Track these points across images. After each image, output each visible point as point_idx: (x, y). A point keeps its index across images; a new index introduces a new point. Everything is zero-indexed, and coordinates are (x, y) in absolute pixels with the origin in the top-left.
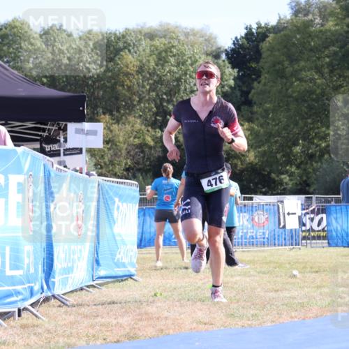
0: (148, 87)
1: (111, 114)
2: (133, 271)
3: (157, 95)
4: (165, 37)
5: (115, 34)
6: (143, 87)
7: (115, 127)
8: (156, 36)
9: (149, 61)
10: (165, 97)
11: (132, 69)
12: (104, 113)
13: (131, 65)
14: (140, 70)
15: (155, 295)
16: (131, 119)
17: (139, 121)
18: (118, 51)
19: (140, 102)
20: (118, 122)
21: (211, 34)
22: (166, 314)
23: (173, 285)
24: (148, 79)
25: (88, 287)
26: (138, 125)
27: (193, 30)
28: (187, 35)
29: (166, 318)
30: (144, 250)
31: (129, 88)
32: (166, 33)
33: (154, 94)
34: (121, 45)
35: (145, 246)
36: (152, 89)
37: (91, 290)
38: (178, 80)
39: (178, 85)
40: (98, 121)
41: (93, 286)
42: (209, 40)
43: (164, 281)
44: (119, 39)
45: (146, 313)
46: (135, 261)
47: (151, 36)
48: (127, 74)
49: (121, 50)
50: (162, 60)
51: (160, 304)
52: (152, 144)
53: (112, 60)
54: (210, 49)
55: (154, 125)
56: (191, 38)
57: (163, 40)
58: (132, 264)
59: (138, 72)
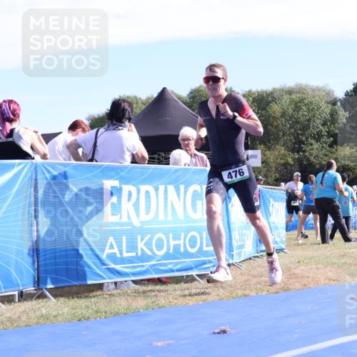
0: (288, 126)
1: (265, 144)
2: (283, 246)
3: (295, 130)
4: (299, 92)
5: (266, 92)
6: (286, 126)
7: (268, 153)
8: (293, 92)
9: (288, 109)
10: (299, 132)
11: (278, 115)
12: (260, 144)
13: (277, 112)
14: (283, 115)
15: (299, 262)
16: (278, 147)
17: (283, 148)
18: (268, 103)
19: (284, 135)
20: (269, 150)
21: (330, 90)
22: (307, 275)
23: (311, 255)
24: (289, 120)
25: (255, 257)
26: (283, 151)
27: (317, 87)
28: (314, 90)
29: (308, 277)
30: (289, 233)
31: (276, 127)
32: (300, 90)
33: (293, 130)
34: (270, 99)
35: (290, 230)
36: (291, 127)
37: (256, 259)
38: (309, 120)
39: (309, 124)
40: (256, 149)
41: (257, 257)
42: (329, 93)
43: (304, 253)
44: (269, 95)
45: (295, 274)
46: (284, 240)
47: (290, 92)
48: (275, 118)
49: (270, 102)
50: (297, 108)
51: (302, 268)
52: (292, 163)
53: (264, 109)
54: (329, 99)
55: (293, 150)
56: (317, 92)
57: (298, 95)
58: (282, 242)
59: (282, 116)
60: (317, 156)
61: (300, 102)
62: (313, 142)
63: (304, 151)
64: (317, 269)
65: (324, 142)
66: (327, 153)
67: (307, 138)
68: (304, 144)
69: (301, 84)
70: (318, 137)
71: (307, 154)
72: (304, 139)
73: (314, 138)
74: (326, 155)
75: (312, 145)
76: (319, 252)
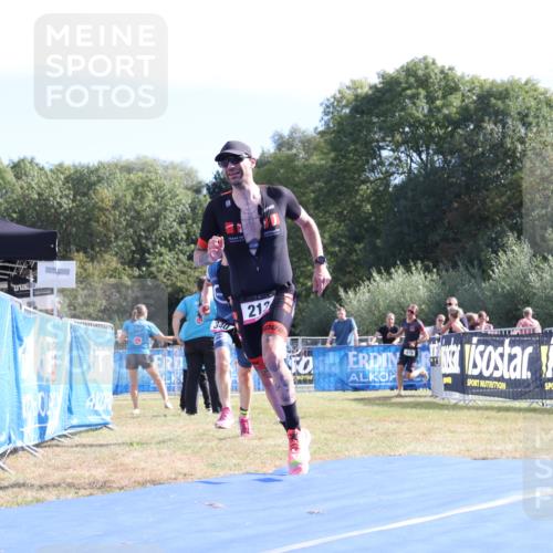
0: (124, 223)
1: (85, 252)
2: (108, 419)
3: (135, 232)
4: (142, 170)
5: (88, 168)
6: (120, 223)
7: (89, 266)
8: (133, 169)
9: (125, 196)
10: (143, 234)
11: (108, 204)
12: (78, 251)
13: (107, 200)
14: (116, 206)
15: (132, 444)
16: (107, 256)
17: (115, 259)
18: (91, 185)
19: (116, 238)
20: (92, 260)
21: (191, 168)
22: (143, 465)
23: (152, 434)
24: (125, 215)
25: (59, 436)
26: (114, 263)
27: (172, 163)
28: (166, 168)
29: (143, 469)
30: (120, 397)
31: (105, 224)
32: (144, 166)
33: (131, 230)
34: (94, 178)
35: (121, 392)
36: (129, 225)
37: (62, 440)
38: (157, 216)
39: (157, 221)
40: (71, 259)
41: (65, 436)
42: (189, 174)
43: (141, 430)
44: (92, 172)
45: (121, 464)
46: (110, 408)
47: (128, 169)
48: (102, 209)
49: (95, 184)
50: (139, 194)
51: (136, 454)
52: (129, 283)
53: (85, 194)
54: (190, 184)
55: (131, 263)
56: (170, 171)
57: (140, 174)
58: (107, 412)
59: (114, 207)
60: (169, 274)
61: (143, 186)
62: (163, 250)
63: (149, 265)
64: (160, 455)
65: (181, 251)
66: (185, 269)
67: (154, 244)
68: (149, 253)
69: (146, 157)
70: (172, 242)
71: (153, 269)
72: (150, 245)
73: (165, 244)
74: (183, 272)
75: (161, 255)
76: (165, 428)
